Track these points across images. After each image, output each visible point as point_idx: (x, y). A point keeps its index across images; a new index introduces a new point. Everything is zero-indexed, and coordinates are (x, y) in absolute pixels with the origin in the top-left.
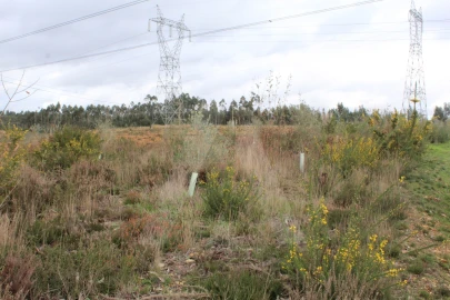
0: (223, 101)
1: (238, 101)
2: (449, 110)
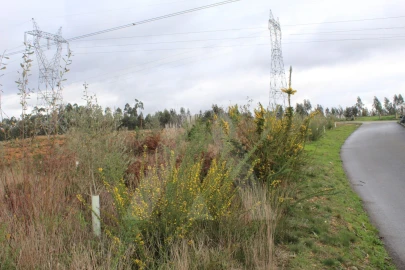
2: (308, 106)
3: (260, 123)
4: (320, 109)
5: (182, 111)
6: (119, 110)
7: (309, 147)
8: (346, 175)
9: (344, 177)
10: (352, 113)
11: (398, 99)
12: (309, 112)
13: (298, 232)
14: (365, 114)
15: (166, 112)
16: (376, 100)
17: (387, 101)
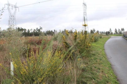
0: (31, 29)
1: (36, 29)
2: (94, 31)
3: (76, 36)
4: (98, 32)
5: (55, 31)
6: (35, 30)
7: (94, 44)
8: (106, 55)
9: (105, 55)
10: (108, 33)
11: (123, 29)
12: (95, 32)
13: (87, 79)
14: (112, 34)
15: (49, 31)
16: (116, 29)
17: (119, 30)
